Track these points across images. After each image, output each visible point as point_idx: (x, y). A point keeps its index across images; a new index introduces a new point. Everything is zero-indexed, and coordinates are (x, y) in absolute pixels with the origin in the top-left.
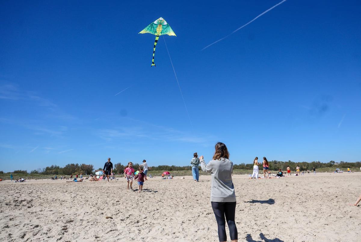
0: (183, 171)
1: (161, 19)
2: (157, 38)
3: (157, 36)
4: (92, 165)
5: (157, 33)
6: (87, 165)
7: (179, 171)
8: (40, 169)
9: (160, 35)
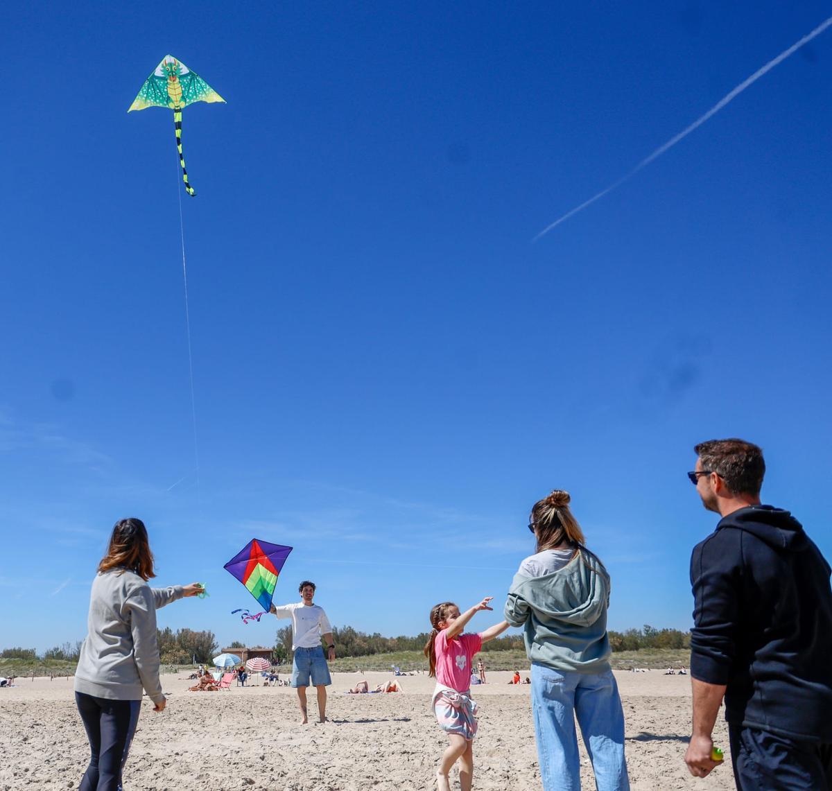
0: (507, 653)
1: (169, 59)
2: (178, 117)
3: (177, 111)
4: (212, 632)
5: (173, 102)
6: (195, 631)
7: (492, 653)
8: (69, 645)
9: (183, 105)
